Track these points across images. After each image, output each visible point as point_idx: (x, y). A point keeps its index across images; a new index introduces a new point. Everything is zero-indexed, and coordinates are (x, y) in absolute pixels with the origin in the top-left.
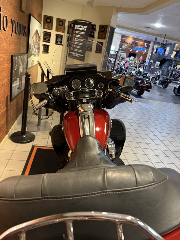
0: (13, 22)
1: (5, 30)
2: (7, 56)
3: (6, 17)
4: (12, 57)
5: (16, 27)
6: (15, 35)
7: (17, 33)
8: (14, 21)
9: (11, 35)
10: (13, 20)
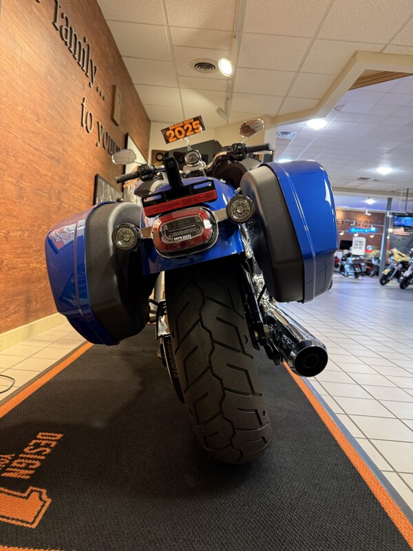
0: (100, 128)
1: (88, 132)
2: (90, 172)
3: (90, 114)
4: (96, 177)
5: (105, 140)
6: (103, 149)
7: (106, 148)
8: (102, 127)
9: (97, 145)
10: (100, 124)
